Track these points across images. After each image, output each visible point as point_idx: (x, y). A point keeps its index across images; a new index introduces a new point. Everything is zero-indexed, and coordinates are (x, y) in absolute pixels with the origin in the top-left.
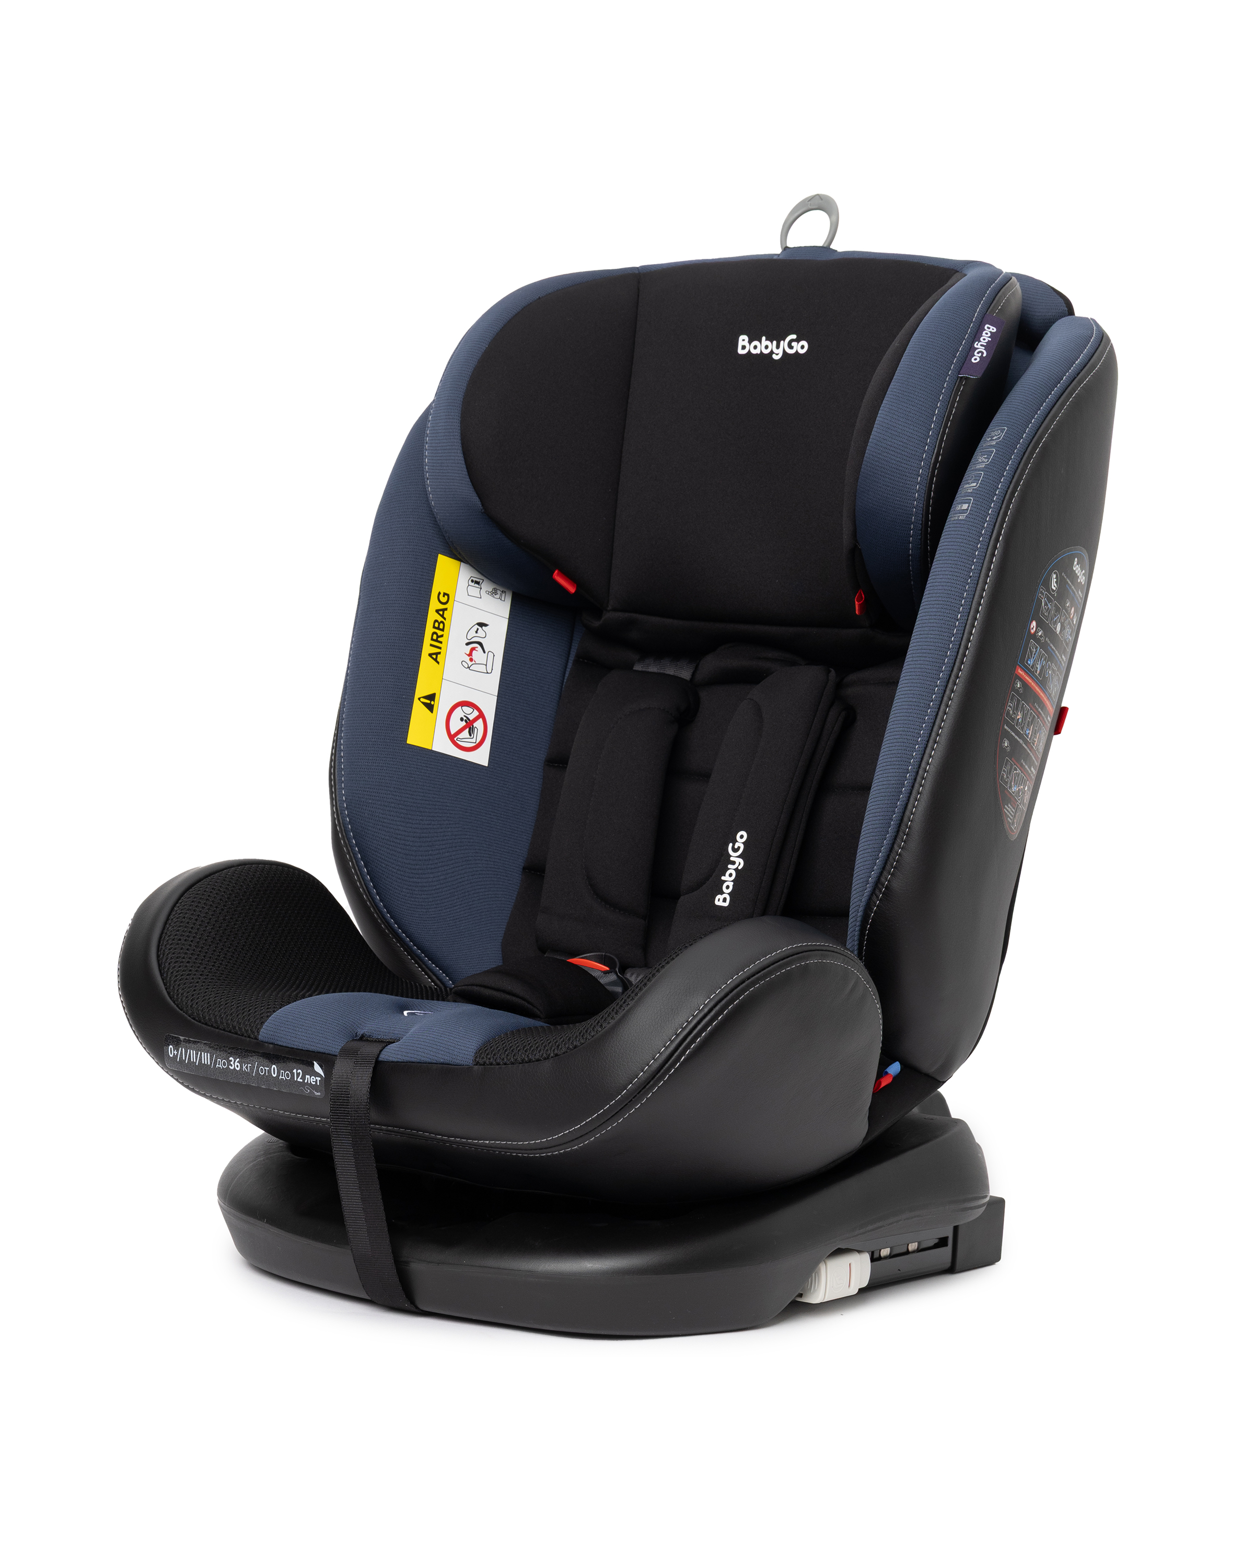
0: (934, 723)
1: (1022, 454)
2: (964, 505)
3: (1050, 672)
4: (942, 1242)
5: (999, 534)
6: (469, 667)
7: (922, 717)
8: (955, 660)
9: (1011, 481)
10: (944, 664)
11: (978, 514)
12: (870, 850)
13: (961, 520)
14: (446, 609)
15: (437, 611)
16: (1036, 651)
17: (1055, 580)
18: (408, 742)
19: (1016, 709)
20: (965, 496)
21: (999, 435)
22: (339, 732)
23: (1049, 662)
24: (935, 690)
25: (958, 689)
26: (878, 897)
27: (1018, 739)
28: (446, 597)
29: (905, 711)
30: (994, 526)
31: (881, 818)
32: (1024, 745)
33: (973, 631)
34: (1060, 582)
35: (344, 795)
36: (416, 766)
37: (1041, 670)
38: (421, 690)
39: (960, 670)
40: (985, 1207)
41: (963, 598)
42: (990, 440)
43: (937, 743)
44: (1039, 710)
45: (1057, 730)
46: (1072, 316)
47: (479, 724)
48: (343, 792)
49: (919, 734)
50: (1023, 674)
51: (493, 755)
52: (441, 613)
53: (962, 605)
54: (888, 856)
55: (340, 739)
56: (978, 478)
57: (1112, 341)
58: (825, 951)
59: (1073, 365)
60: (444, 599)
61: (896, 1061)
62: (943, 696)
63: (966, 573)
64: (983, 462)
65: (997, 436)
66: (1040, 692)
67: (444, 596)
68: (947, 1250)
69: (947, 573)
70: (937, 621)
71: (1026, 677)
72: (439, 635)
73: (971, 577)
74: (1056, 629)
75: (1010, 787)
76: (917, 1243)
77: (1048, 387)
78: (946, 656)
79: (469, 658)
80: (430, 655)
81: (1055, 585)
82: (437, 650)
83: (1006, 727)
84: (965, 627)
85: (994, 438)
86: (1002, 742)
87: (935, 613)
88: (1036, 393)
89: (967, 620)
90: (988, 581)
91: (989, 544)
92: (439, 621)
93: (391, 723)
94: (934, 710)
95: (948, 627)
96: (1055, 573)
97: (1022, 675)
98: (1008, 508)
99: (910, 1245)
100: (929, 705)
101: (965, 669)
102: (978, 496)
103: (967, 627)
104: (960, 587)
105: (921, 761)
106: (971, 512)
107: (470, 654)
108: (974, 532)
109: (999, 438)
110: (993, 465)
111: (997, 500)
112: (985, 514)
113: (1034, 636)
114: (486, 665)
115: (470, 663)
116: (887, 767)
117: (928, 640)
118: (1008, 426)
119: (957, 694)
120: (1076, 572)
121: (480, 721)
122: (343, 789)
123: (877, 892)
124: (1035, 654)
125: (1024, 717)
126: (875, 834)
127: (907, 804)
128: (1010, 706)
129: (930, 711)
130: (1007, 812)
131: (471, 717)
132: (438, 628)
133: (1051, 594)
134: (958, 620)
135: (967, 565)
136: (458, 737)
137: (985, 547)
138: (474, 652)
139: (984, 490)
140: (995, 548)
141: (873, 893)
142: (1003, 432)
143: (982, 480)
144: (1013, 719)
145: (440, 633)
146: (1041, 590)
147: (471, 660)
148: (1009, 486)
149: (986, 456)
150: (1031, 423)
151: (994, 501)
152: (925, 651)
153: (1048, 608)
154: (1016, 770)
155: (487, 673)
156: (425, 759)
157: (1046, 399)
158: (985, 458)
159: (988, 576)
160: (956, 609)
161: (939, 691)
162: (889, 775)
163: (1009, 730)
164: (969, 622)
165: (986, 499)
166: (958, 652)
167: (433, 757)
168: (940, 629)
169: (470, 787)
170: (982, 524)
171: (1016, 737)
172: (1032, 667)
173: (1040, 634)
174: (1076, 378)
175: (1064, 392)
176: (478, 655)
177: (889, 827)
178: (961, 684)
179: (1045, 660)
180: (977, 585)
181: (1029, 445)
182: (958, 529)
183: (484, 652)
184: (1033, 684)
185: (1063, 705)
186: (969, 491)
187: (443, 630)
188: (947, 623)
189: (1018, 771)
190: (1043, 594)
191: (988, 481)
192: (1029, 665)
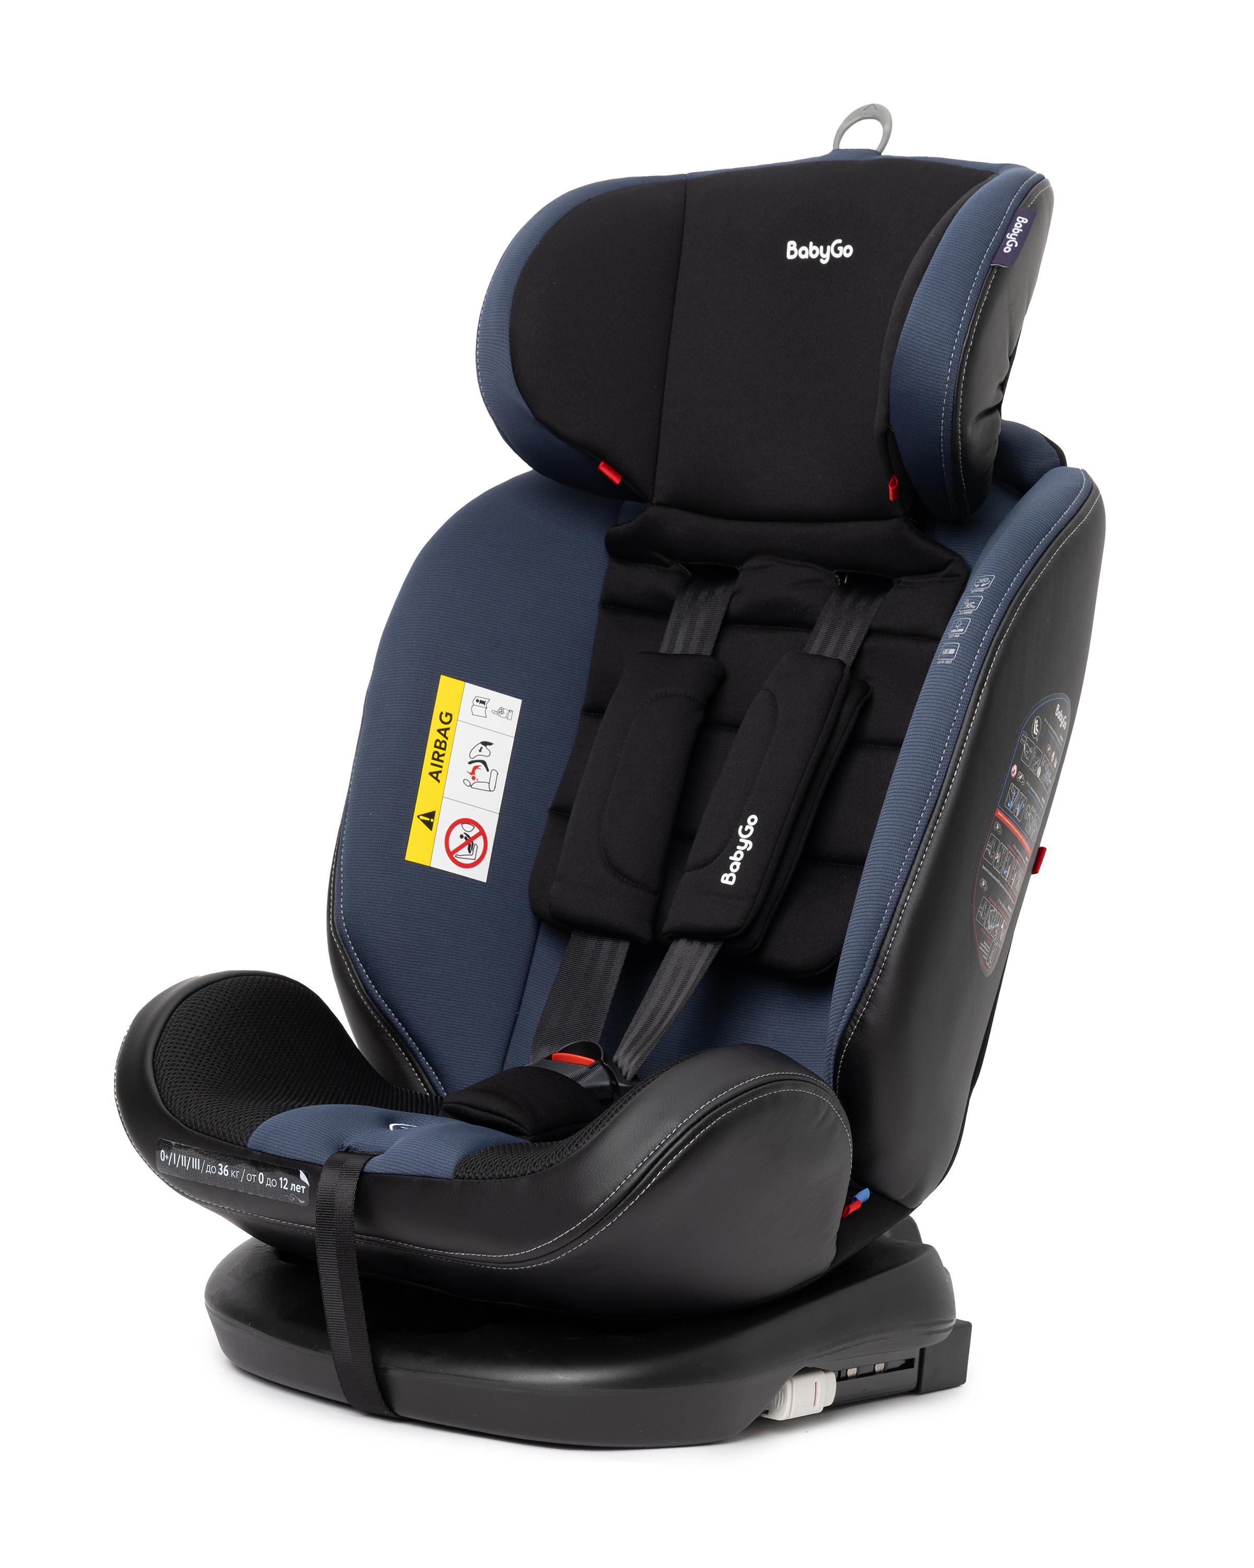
0: (913, 862)
1: (1009, 602)
2: (951, 650)
3: (1029, 814)
4: (909, 1364)
5: (984, 680)
6: (471, 786)
7: (902, 855)
8: (937, 801)
9: (998, 629)
10: (925, 804)
11: (964, 660)
12: (846, 983)
13: (947, 664)
14: (449, 729)
15: (439, 731)
16: (1016, 794)
17: (1037, 725)
18: (406, 859)
19: (994, 850)
20: (952, 641)
21: (987, 582)
22: (339, 848)
23: (1029, 805)
24: (915, 830)
25: (937, 830)
26: (852, 1028)
27: (995, 878)
28: (449, 716)
29: (886, 848)
30: (979, 672)
31: (858, 951)
32: (1001, 885)
33: (955, 774)
34: (1043, 727)
35: (342, 909)
36: (413, 883)
37: (1020, 813)
38: (421, 807)
39: (941, 811)
40: (951, 1331)
41: (946, 741)
42: (978, 587)
43: (916, 881)
44: (1018, 851)
45: (1035, 869)
46: (1063, 467)
47: (479, 842)
48: (342, 906)
49: (899, 871)
50: (1003, 816)
51: (492, 871)
52: (443, 732)
53: (945, 748)
54: (864, 989)
55: (341, 855)
56: (964, 624)
57: (1100, 493)
58: (798, 1080)
59: (1061, 516)
60: (446, 719)
61: (865, 1188)
62: (923, 836)
63: (950, 717)
64: (971, 608)
65: (985, 583)
66: (1018, 833)
67: (446, 716)
68: (913, 1373)
69: (932, 715)
70: (921, 762)
71: (1006, 820)
72: (440, 754)
73: (955, 721)
74: (1036, 773)
75: (987, 926)
76: (883, 1364)
77: (1036, 537)
78: (928, 797)
79: (471, 776)
80: (431, 774)
81: (1037, 730)
82: (439, 769)
83: (984, 867)
84: (947, 769)
85: (982, 585)
86: (980, 882)
87: (918, 755)
88: (1024, 542)
89: (950, 763)
90: (971, 726)
91: (974, 689)
92: (441, 741)
93: (390, 840)
94: (913, 849)
95: (930, 769)
96: (1037, 719)
97: (1001, 817)
98: (993, 655)
99: (877, 1365)
100: (910, 844)
101: (946, 810)
102: (965, 642)
103: (949, 769)
104: (945, 730)
105: (899, 898)
106: (958, 657)
107: (473, 773)
108: (960, 677)
109: (987, 585)
110: (981, 612)
111: (984, 647)
112: (971, 659)
113: (1015, 780)
114: (489, 783)
115: (472, 782)
116: (866, 903)
117: (911, 780)
118: (997, 574)
119: (936, 834)
120: (1058, 717)
121: (481, 837)
122: (342, 903)
123: (852, 1023)
124: (1015, 797)
125: (1002, 858)
126: (852, 967)
127: (884, 940)
128: (988, 847)
129: (910, 850)
130: (982, 949)
131: (471, 835)
132: (440, 748)
133: (1032, 739)
134: (940, 762)
135: (952, 709)
136: (457, 854)
137: (970, 692)
138: (477, 770)
139: (971, 637)
140: (979, 693)
141: (848, 1024)
142: (991, 580)
143: (969, 627)
144: (991, 860)
145: (441, 752)
146: (1023, 735)
147: (474, 778)
148: (995, 633)
149: (974, 603)
150: (1019, 572)
151: (980, 648)
152: (907, 791)
153: (1030, 752)
154: (993, 909)
155: (490, 791)
156: (423, 875)
157: (1034, 549)
158: (973, 605)
159: (972, 721)
160: (939, 752)
161: (920, 831)
162: (868, 910)
163: (987, 870)
164: (951, 765)
165: (972, 645)
166: (939, 794)
167: (431, 873)
168: (923, 770)
169: (467, 902)
170: (968, 670)
171: (994, 877)
172: (1012, 810)
173: (1020, 777)
174: (1063, 529)
175: (1052, 542)
176: (481, 773)
177: (866, 961)
178: (941, 825)
179: (1025, 802)
180: (961, 728)
181: (1016, 594)
182: (944, 673)
183: (488, 770)
184: (1012, 826)
185: (1042, 845)
186: (956, 636)
187: (444, 749)
188: (930, 764)
189: (995, 910)
190: (1024, 739)
191: (975, 628)
192: (1009, 808)
